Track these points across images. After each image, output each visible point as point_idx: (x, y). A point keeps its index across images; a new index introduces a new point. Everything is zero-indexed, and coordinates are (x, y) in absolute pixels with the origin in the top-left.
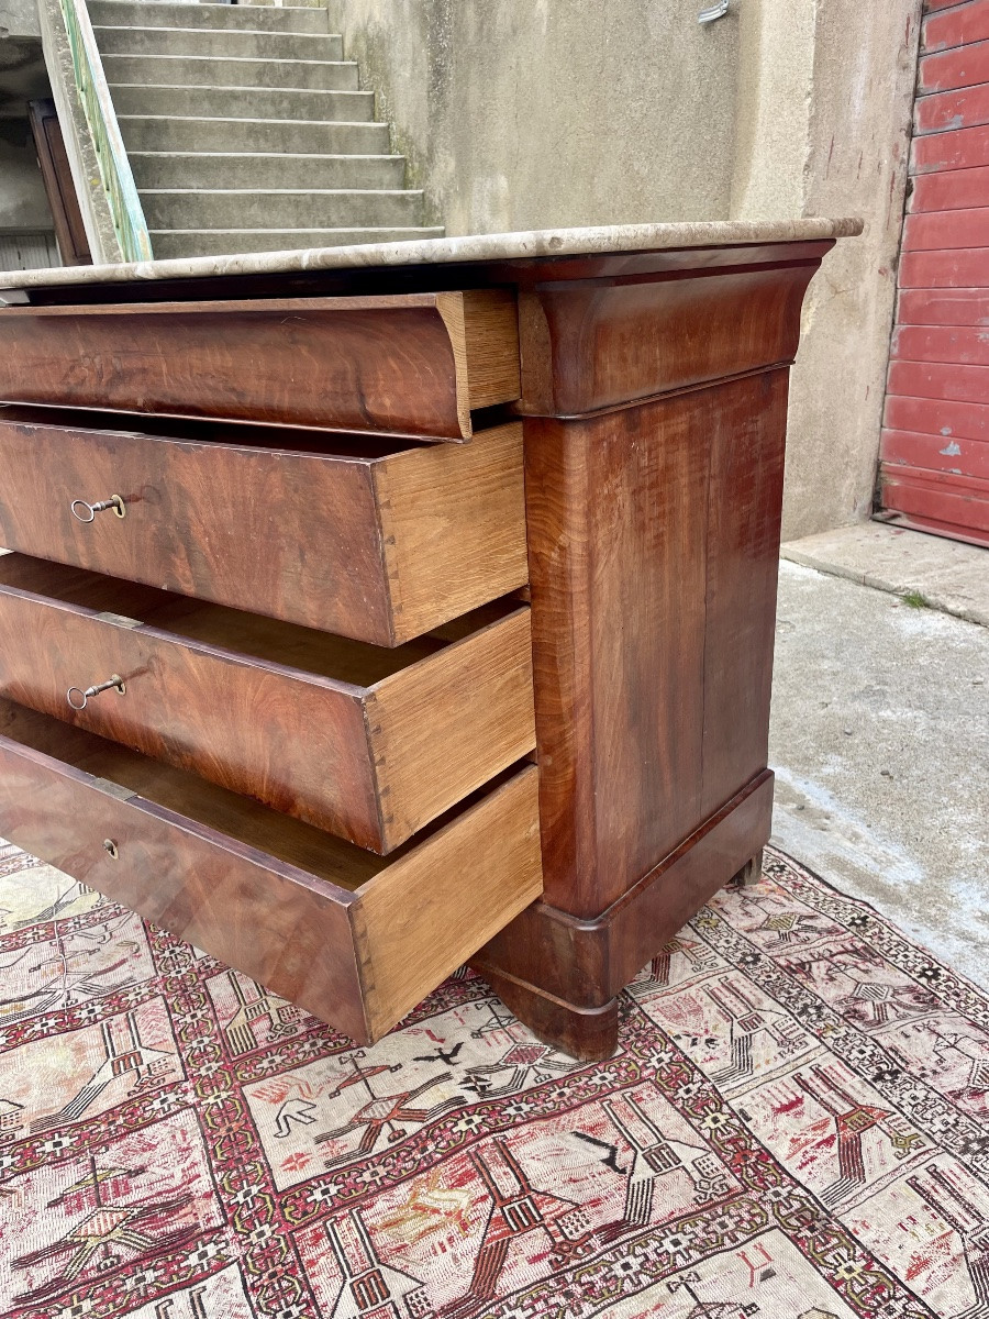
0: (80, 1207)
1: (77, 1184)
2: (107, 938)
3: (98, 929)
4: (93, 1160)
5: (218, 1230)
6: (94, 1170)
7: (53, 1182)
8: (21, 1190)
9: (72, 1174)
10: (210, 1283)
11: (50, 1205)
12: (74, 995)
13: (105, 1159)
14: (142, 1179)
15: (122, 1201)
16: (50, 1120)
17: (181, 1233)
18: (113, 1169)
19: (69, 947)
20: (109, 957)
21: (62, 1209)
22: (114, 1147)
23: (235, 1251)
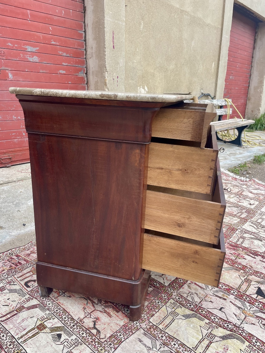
0: (242, 256)
1: (240, 259)
2: (190, 293)
3: (189, 298)
4: (235, 259)
5: (227, 243)
6: (236, 258)
7: (243, 262)
8: (248, 265)
9: (239, 261)
10: (234, 242)
11: (246, 259)
12: (210, 288)
13: (234, 258)
14: (231, 252)
15: (236, 252)
16: (236, 270)
17: (232, 246)
18: (234, 256)
19: (199, 301)
20: (196, 289)
21: (244, 258)
22: (231, 258)
23: (228, 241)
